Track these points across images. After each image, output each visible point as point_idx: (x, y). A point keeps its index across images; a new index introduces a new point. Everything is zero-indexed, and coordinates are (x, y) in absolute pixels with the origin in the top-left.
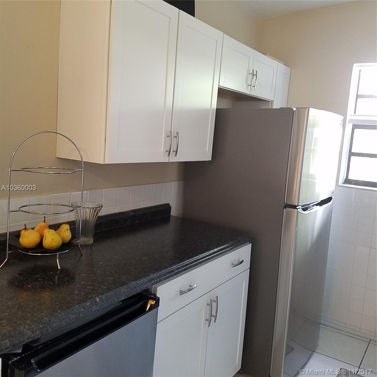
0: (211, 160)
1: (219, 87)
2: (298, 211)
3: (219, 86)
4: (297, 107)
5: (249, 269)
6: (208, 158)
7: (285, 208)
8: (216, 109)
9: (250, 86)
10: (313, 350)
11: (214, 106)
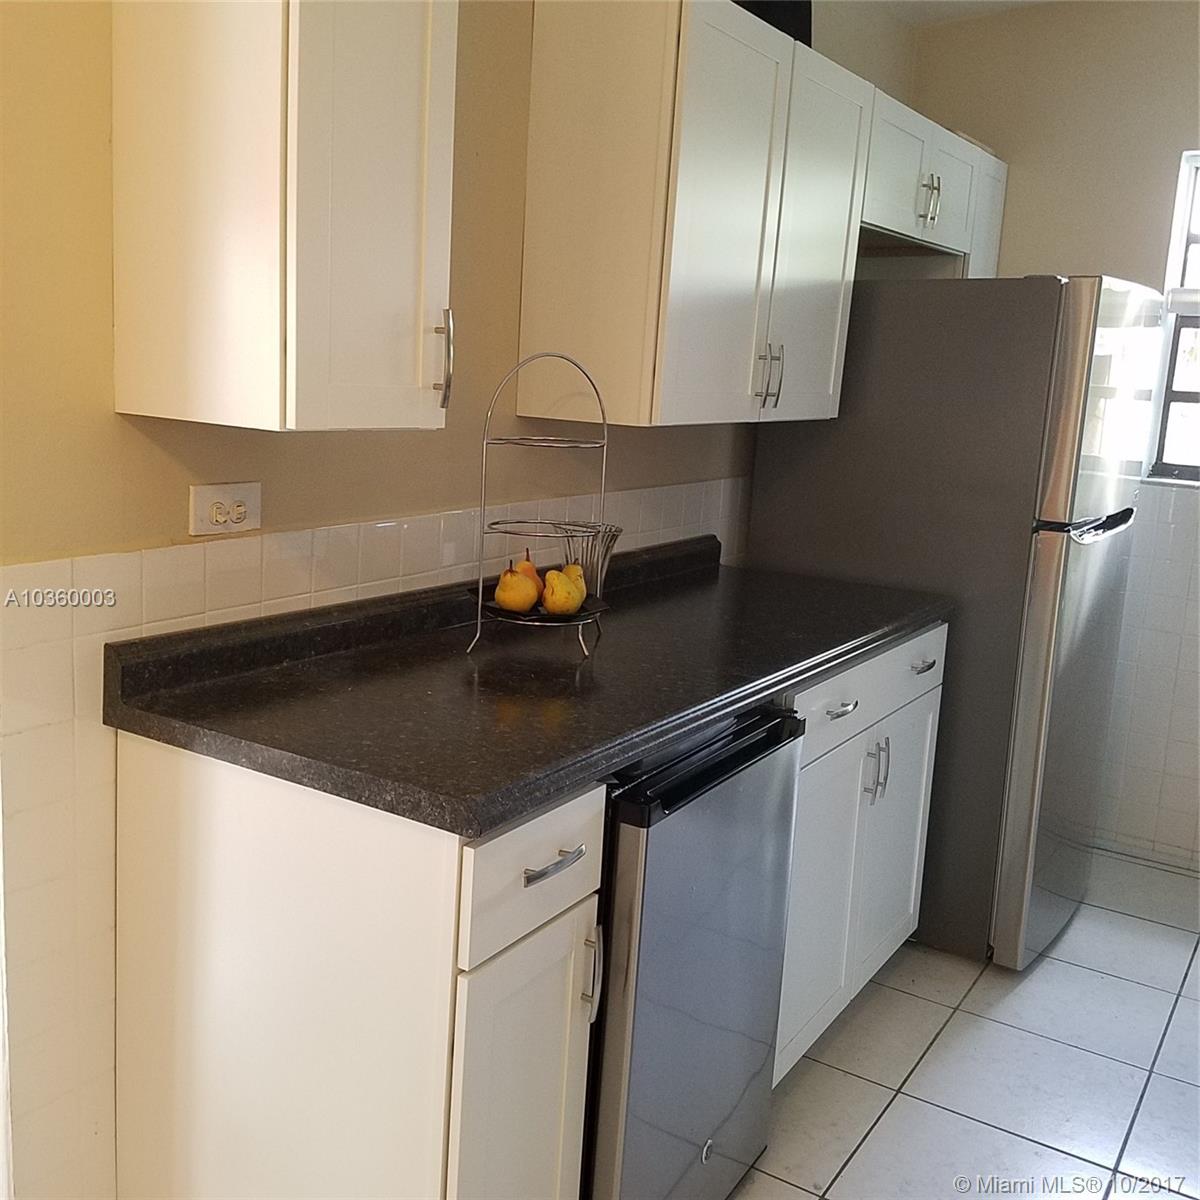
0: (836, 416)
1: (863, 225)
2: (1071, 537)
3: (862, 222)
4: (1072, 275)
5: (941, 687)
6: (832, 412)
7: (1037, 531)
8: (855, 282)
9: (921, 219)
10: (1079, 900)
11: (850, 275)
